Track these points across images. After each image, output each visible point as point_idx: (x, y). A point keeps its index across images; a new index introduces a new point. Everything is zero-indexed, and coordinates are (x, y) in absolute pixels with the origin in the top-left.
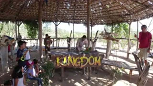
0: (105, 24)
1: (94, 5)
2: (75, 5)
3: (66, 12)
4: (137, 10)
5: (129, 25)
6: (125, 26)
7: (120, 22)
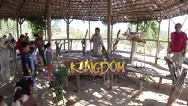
3: (80, 6)
4: (169, 5)
5: (158, 24)
6: (153, 25)
7: (148, 20)
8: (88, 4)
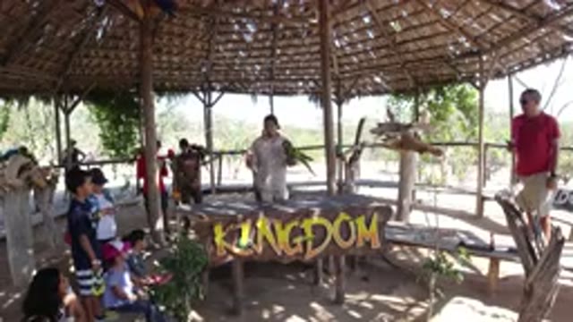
0: (387, 92)
1: (345, 23)
2: (274, 26)
3: (242, 54)
4: (503, 35)
5: (477, 93)
6: (462, 96)
7: (446, 83)
8: (264, 48)
